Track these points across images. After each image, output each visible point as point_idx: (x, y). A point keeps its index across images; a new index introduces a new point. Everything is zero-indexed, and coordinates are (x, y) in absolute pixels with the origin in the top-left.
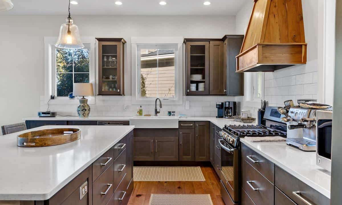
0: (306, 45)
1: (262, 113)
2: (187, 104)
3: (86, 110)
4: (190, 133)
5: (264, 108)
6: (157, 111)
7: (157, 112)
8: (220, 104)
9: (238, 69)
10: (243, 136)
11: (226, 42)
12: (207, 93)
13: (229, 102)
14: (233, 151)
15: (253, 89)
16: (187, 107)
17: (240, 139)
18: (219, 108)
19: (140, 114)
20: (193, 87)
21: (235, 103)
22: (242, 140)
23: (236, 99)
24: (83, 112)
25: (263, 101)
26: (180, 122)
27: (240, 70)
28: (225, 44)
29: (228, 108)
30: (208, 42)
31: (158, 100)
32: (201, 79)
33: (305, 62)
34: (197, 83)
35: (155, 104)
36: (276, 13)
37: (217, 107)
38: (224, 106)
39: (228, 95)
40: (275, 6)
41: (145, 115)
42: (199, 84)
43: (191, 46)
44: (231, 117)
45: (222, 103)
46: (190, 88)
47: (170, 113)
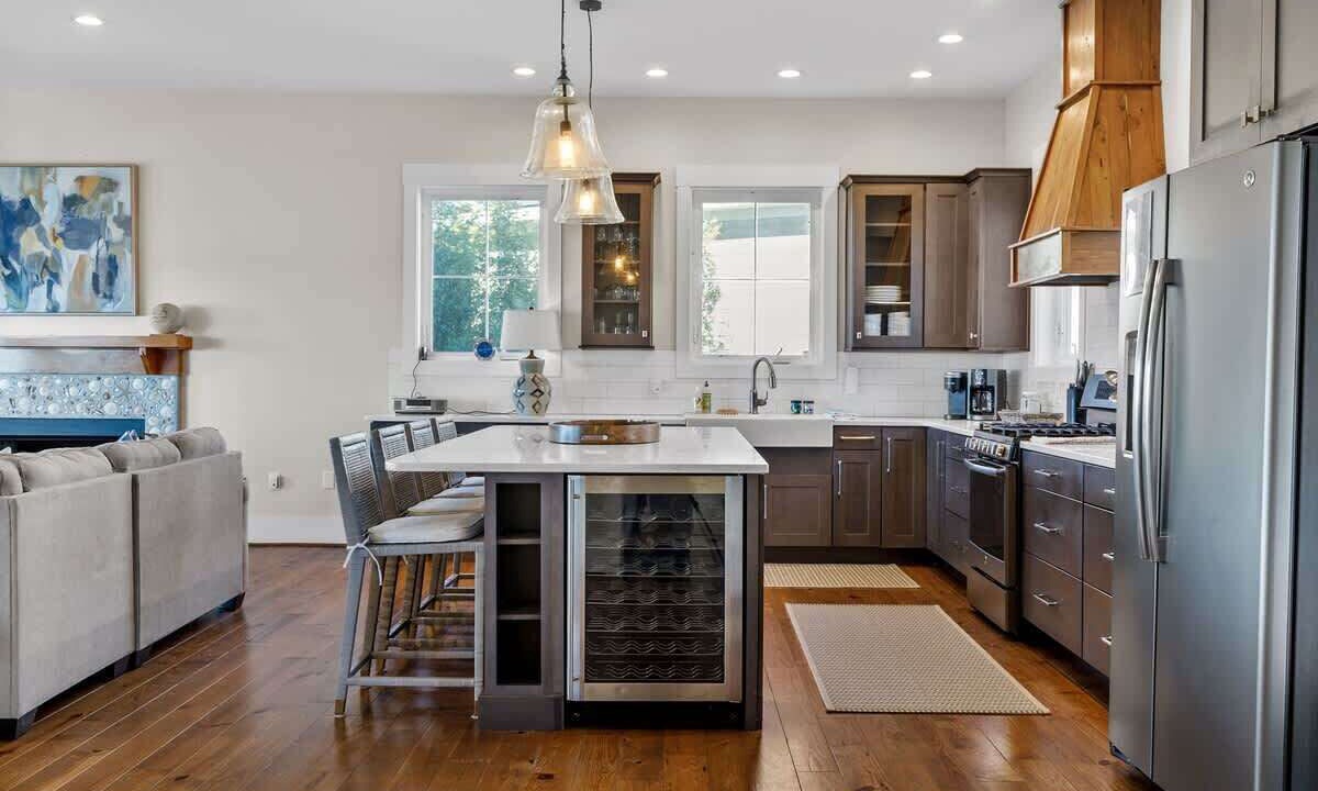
1: (1077, 392)
2: (852, 377)
3: (542, 393)
4: (866, 463)
5: (1083, 383)
6: (759, 398)
7: (757, 402)
8: (958, 376)
9: (1015, 280)
10: (1027, 438)
11: (977, 186)
12: (918, 344)
13: (985, 371)
14: (1003, 474)
15: (1058, 331)
16: (851, 388)
17: (1022, 442)
18: (953, 390)
19: (704, 408)
20: (873, 324)
21: (1002, 375)
22: (1024, 444)
23: (1007, 362)
24: (535, 400)
25: (1082, 362)
26: (838, 429)
27: (1020, 282)
28: (974, 193)
29: (985, 388)
30: (922, 186)
31: (763, 364)
32: (898, 299)
34: (885, 311)
35: (750, 376)
36: (1104, 156)
37: (946, 386)
38: (969, 384)
39: (983, 348)
40: (1103, 140)
41: (723, 412)
42: (891, 314)
43: (868, 197)
44: (989, 417)
45: (964, 375)
46: (863, 325)
47: (797, 405)
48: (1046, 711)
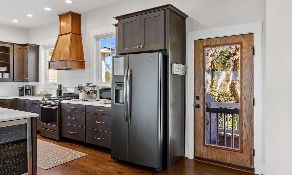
0: (85, 62)
1: (59, 90)
8: (22, 87)
9: (49, 68)
11: (27, 47)
12: (12, 80)
13: (29, 86)
14: (57, 108)
17: (61, 101)
18: (21, 90)
21: (33, 87)
23: (33, 84)
27: (51, 69)
29: (29, 89)
30: (13, 45)
33: (85, 68)
34: (2, 73)
36: (73, 47)
37: (19, 89)
38: (25, 89)
39: (29, 81)
40: (73, 43)
42: (4, 73)
44: (30, 95)
45: (24, 87)
48: (87, 154)
